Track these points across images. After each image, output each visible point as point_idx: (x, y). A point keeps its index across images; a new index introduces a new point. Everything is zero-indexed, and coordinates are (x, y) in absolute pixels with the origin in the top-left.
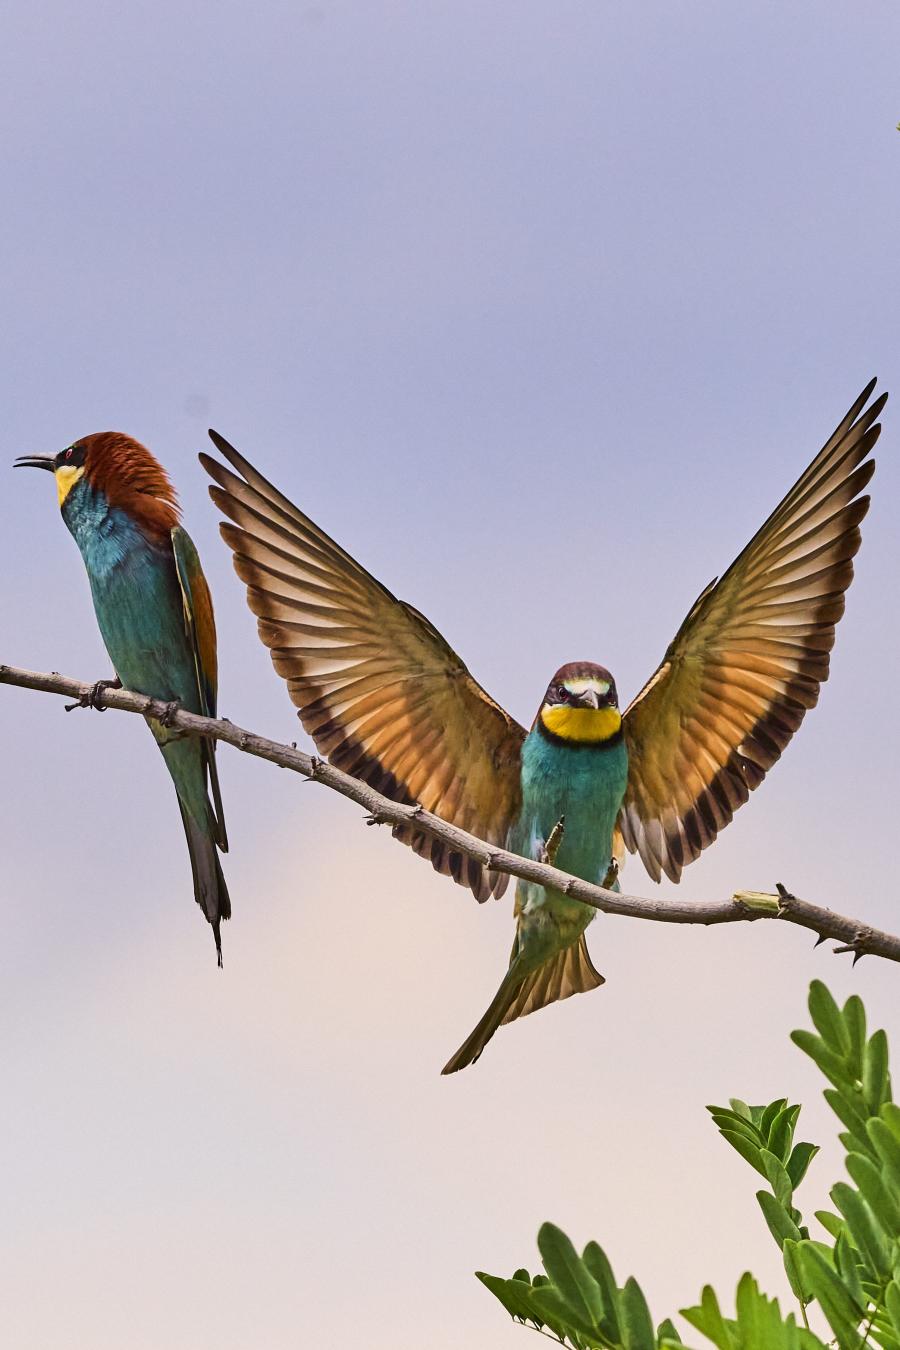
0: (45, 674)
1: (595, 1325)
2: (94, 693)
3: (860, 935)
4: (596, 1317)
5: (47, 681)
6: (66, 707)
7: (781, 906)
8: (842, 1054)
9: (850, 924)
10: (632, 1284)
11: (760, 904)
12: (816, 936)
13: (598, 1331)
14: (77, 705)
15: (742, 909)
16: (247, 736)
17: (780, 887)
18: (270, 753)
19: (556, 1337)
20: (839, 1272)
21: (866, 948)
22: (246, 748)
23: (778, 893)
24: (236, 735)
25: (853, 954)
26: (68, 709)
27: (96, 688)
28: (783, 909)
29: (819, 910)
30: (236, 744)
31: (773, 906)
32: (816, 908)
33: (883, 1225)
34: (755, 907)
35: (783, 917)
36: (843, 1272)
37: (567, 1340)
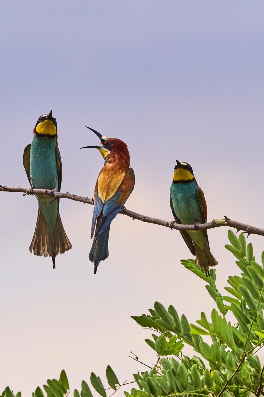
0: (16, 187)
1: (173, 328)
2: (31, 191)
3: (249, 228)
4: (174, 326)
5: (17, 189)
6: (23, 195)
7: (226, 222)
8: (239, 249)
9: (246, 225)
10: (183, 317)
11: (220, 222)
12: (237, 230)
13: (174, 329)
14: (26, 194)
15: (215, 224)
16: (74, 196)
17: (225, 217)
18: (81, 199)
19: (156, 330)
20: (242, 310)
21: (251, 232)
22: (74, 199)
23: (225, 219)
24: (71, 196)
25: (247, 234)
26: (24, 195)
27: (31, 189)
28: (226, 223)
29: (237, 222)
30: (71, 198)
31: (224, 222)
32: (236, 222)
33: (254, 296)
34: (219, 223)
35: (227, 225)
36: (243, 310)
37: (158, 330)
